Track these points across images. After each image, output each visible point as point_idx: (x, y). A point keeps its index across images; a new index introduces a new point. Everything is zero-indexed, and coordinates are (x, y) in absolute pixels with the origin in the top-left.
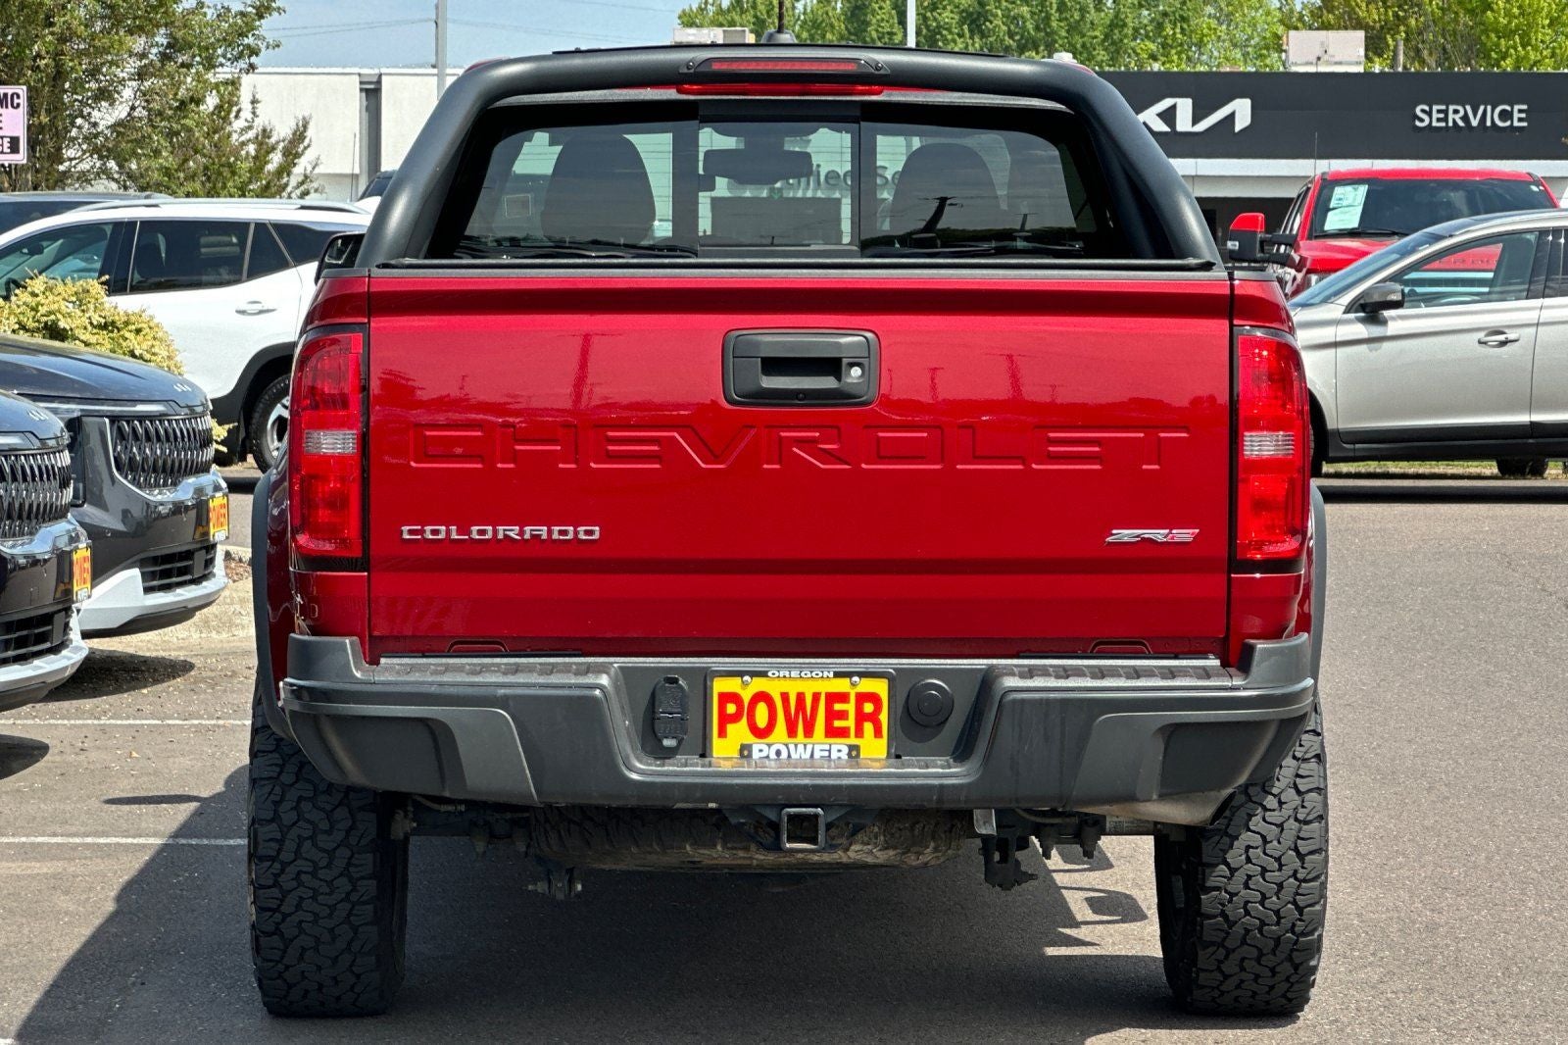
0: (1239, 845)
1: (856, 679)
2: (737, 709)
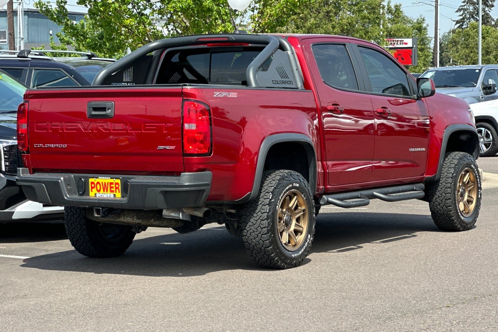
0: (248, 225)
1: (114, 179)
2: (94, 185)
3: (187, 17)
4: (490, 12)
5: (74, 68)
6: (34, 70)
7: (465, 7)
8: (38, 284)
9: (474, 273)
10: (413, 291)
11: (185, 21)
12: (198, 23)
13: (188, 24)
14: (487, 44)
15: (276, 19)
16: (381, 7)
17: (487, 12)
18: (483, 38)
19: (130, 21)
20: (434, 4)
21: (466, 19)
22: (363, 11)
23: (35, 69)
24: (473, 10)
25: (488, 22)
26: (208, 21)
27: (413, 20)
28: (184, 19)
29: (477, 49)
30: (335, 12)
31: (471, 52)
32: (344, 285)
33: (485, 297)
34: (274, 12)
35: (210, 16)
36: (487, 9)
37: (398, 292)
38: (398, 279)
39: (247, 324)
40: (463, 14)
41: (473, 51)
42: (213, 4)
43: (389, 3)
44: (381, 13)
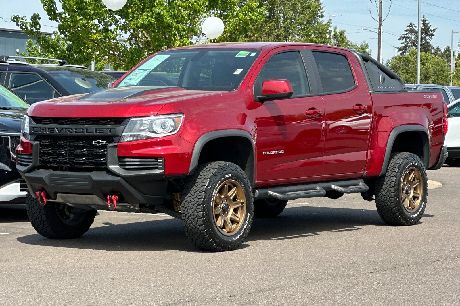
3: (148, 33)
4: (430, 40)
5: (48, 73)
6: (11, 74)
7: (407, 36)
8: (18, 252)
9: (397, 250)
10: (343, 262)
11: (147, 36)
12: (158, 37)
13: (149, 39)
14: (426, 69)
15: (230, 35)
16: (328, 32)
17: (428, 41)
18: (423, 64)
19: (97, 36)
20: (377, 31)
21: (408, 47)
22: (311, 35)
23: (13, 73)
24: (414, 38)
25: (428, 50)
26: (167, 37)
27: (357, 45)
28: (146, 34)
29: (416, 73)
30: (285, 35)
31: (411, 77)
32: (284, 257)
33: (404, 267)
34: (227, 29)
35: (169, 32)
36: (427, 38)
37: (330, 262)
38: (331, 254)
39: (200, 282)
40: (405, 42)
41: (413, 75)
42: (172, 21)
43: (335, 29)
44: (328, 38)
